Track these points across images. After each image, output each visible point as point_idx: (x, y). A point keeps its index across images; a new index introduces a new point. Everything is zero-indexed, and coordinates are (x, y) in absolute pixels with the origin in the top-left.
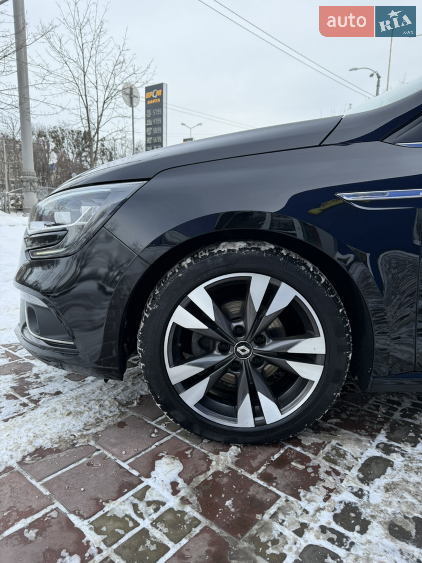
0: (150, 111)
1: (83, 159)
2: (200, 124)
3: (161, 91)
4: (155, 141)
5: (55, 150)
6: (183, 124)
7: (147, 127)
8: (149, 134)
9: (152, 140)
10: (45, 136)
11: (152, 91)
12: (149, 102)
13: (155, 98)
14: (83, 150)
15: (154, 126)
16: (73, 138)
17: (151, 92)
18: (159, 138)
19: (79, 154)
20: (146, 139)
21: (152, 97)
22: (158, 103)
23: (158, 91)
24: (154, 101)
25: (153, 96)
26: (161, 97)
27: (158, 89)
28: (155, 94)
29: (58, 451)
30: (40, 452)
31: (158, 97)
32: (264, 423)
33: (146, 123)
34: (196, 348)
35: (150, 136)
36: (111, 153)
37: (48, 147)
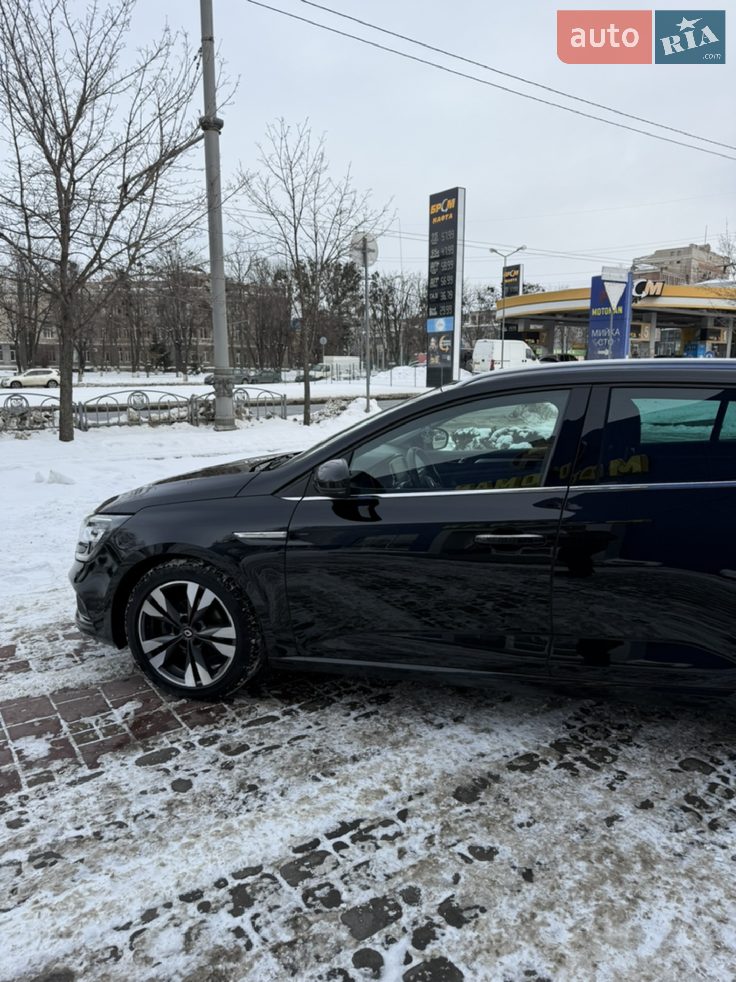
0: (436, 234)
1: (343, 309)
2: (522, 248)
3: (454, 200)
4: (444, 283)
5: (300, 298)
6: (493, 250)
7: (431, 260)
8: (434, 272)
9: (439, 283)
10: (285, 277)
11: (441, 202)
12: (435, 221)
13: (444, 214)
14: (344, 294)
15: (442, 258)
16: (329, 275)
17: (439, 204)
18: (450, 278)
19: (337, 302)
20: (429, 281)
21: (440, 210)
22: (449, 221)
23: (449, 202)
24: (443, 218)
25: (442, 210)
26: (454, 211)
27: (450, 198)
28: (445, 206)
29: (77, 690)
30: (66, 690)
31: (450, 211)
32: (201, 685)
33: (430, 254)
34: (164, 630)
35: (434, 276)
36: (387, 297)
37: (290, 295)
